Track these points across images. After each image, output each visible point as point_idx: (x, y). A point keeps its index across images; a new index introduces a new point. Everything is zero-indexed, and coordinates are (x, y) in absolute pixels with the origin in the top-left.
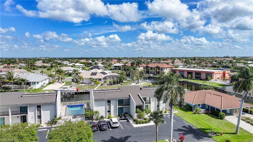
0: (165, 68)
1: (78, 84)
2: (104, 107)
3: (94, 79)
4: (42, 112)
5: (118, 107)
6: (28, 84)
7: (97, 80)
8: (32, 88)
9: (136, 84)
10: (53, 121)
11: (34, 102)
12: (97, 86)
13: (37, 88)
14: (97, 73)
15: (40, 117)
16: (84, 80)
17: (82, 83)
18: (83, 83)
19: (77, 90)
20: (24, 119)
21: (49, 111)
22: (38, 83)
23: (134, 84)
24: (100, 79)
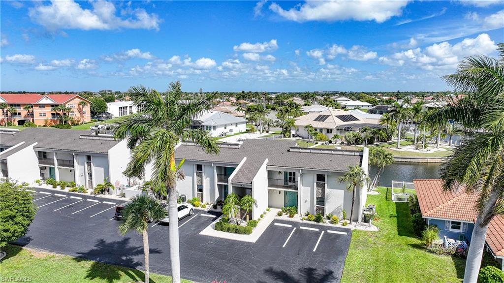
1: (284, 136)
3: (316, 130)
4: (93, 167)
5: (216, 182)
7: (318, 131)
9: (416, 149)
12: (317, 143)
14: (329, 116)
15: (90, 175)
16: (300, 129)
17: (294, 136)
18: (298, 136)
22: (215, 128)
23: (409, 149)
24: (329, 131)
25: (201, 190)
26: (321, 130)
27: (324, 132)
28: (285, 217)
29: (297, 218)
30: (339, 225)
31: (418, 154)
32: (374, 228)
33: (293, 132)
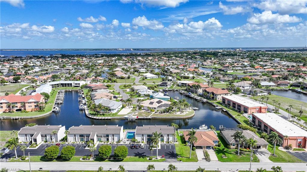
0: (219, 94)
2: (141, 137)
3: (151, 108)
4: (114, 137)
5: (147, 138)
6: (110, 110)
8: (112, 113)
9: (181, 113)
10: (119, 141)
11: (111, 133)
12: (152, 113)
13: (114, 113)
14: (154, 102)
15: (113, 139)
16: (144, 107)
17: (143, 110)
19: (137, 117)
20: (108, 139)
21: (117, 137)
22: (115, 109)
23: (178, 113)
24: (155, 108)
25: (143, 139)
26: (152, 108)
27: (153, 108)
28: (162, 143)
29: (164, 143)
30: (172, 143)
31: (182, 115)
32: (178, 143)
33: (142, 109)
